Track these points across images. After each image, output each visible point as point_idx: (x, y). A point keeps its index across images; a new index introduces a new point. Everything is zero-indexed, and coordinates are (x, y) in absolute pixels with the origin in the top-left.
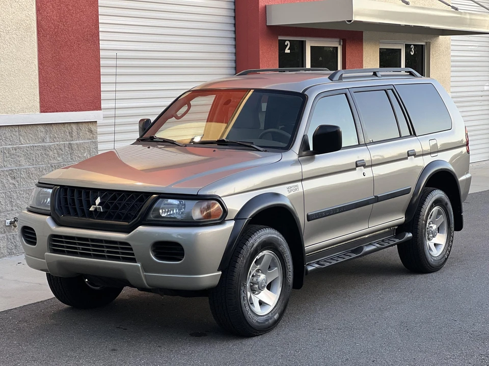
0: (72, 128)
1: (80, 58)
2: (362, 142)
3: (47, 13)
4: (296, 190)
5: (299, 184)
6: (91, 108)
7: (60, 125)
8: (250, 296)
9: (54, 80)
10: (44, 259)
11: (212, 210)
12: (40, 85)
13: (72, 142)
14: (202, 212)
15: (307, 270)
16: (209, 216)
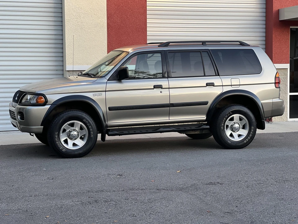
2: (165, 76)
3: (114, 19)
5: (103, 93)
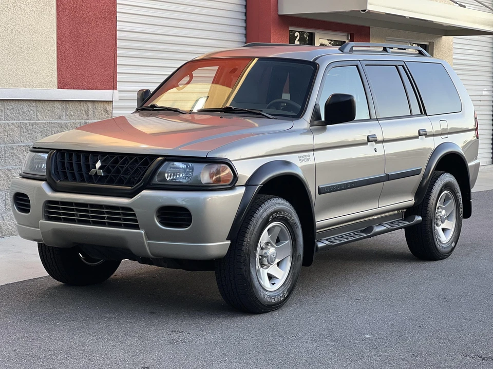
0: (88, 107)
1: (98, 35)
2: (374, 117)
4: (307, 160)
5: (311, 153)
6: (107, 87)
7: (77, 103)
8: (259, 270)
9: (72, 56)
10: (39, 228)
11: (221, 175)
12: (58, 61)
13: (87, 121)
14: (211, 177)
15: (317, 247)
16: (218, 180)
